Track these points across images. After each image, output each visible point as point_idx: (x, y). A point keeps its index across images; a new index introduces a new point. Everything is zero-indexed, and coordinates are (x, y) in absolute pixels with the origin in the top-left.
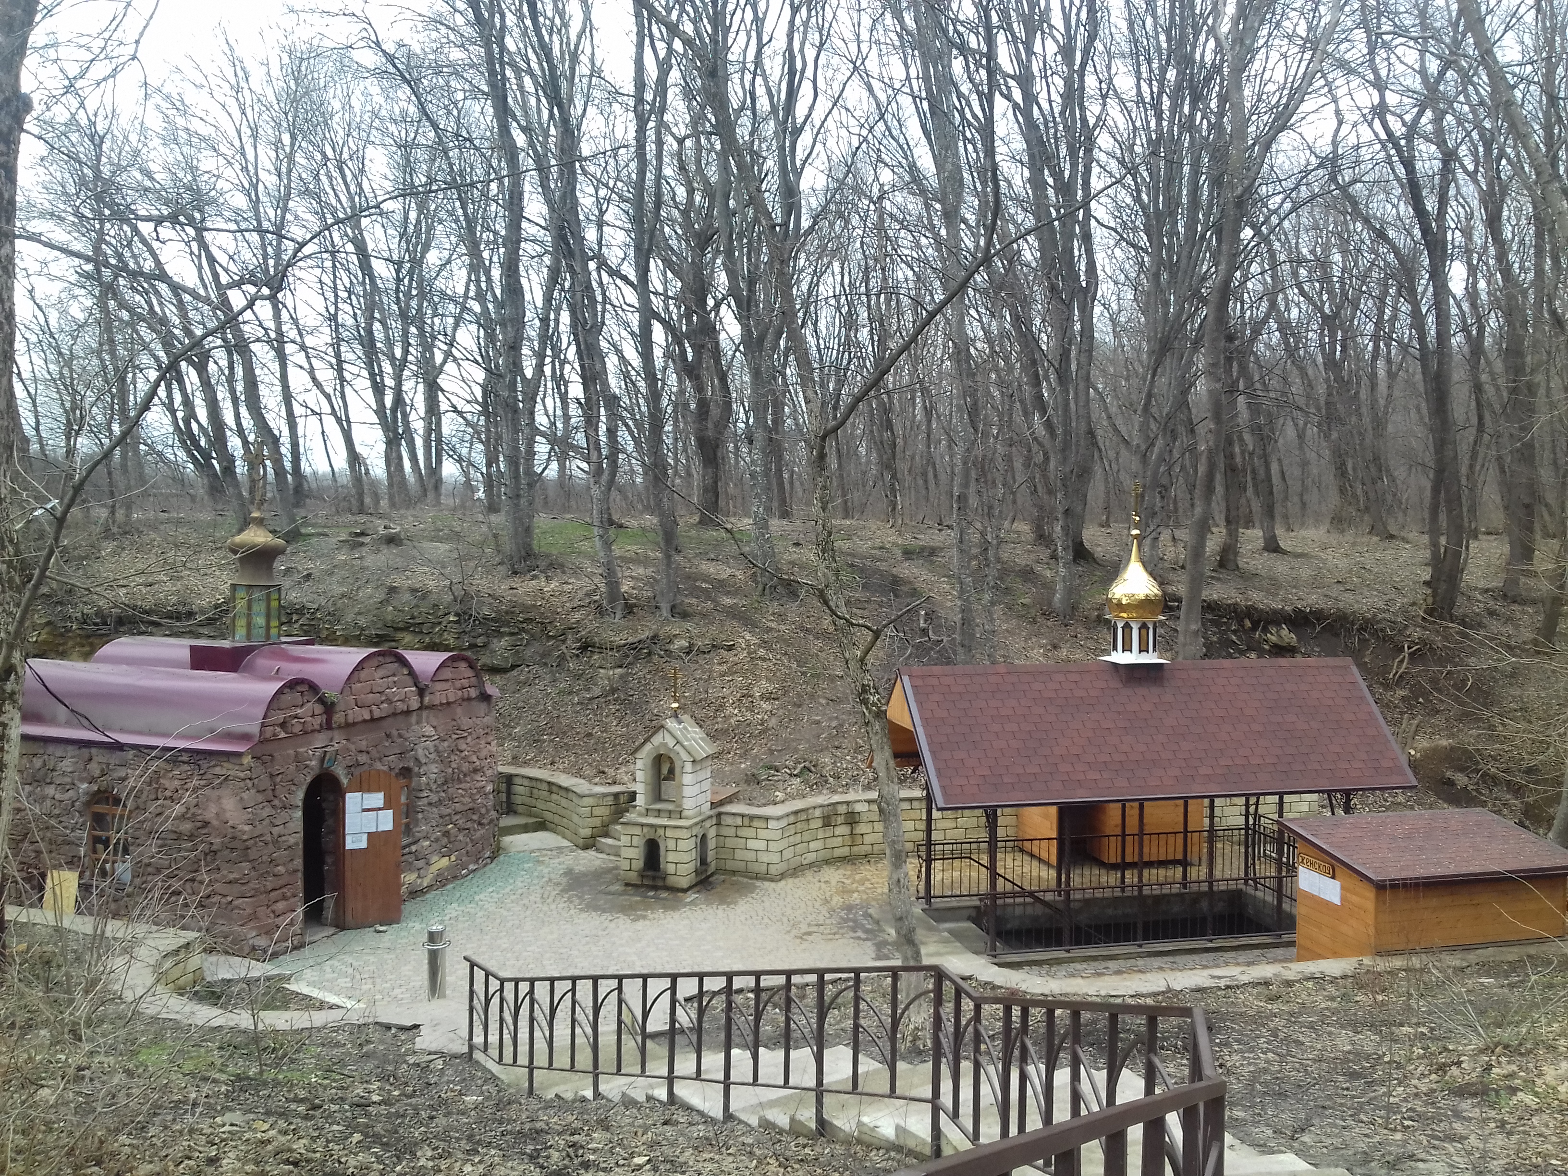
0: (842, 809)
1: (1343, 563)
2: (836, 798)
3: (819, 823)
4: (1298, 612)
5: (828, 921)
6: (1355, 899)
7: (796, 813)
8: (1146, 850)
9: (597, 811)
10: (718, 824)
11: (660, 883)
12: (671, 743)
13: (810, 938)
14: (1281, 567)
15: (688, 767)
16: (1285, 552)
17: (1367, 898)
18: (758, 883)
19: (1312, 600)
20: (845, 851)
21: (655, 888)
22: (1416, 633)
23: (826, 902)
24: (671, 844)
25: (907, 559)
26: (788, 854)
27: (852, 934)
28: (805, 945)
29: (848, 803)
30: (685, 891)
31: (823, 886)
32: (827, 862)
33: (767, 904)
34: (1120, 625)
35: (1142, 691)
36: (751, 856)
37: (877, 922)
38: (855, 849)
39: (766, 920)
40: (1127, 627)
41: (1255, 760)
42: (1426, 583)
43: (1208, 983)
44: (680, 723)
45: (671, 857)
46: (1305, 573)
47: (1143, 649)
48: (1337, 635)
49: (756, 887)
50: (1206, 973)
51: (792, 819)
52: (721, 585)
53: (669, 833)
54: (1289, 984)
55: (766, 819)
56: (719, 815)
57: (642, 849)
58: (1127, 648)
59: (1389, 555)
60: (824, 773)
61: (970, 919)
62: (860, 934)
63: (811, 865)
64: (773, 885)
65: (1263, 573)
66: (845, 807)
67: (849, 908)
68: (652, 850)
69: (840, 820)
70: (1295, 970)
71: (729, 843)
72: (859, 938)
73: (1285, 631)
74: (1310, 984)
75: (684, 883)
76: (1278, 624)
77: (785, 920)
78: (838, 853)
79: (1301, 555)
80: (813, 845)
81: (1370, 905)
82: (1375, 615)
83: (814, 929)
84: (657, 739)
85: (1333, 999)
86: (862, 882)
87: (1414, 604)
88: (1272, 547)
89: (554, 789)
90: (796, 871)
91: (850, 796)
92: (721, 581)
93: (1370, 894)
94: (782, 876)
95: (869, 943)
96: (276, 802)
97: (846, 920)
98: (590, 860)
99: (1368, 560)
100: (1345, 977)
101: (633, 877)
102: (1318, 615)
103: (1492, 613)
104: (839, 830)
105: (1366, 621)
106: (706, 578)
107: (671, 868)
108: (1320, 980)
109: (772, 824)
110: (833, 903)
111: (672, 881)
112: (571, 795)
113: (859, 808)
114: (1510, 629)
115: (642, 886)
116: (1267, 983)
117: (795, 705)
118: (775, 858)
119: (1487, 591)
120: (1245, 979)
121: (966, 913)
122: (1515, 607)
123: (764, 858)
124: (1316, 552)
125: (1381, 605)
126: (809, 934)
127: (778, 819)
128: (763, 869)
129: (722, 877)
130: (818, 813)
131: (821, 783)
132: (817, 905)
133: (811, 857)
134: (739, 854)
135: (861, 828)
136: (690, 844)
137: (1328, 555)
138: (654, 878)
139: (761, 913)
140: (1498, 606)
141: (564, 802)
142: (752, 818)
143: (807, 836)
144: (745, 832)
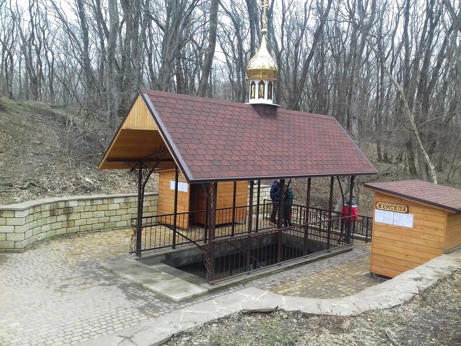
0: (62, 205)
2: (56, 199)
3: (48, 214)
5: (74, 275)
6: (427, 223)
7: (34, 207)
13: (68, 290)
17: (439, 222)
18: (8, 255)
20: (64, 231)
23: (65, 263)
26: (29, 234)
27: (97, 282)
29: (65, 201)
31: (57, 252)
32: (53, 238)
33: (21, 268)
34: (257, 83)
37: (111, 271)
38: (70, 229)
39: (25, 281)
49: (8, 258)
51: (31, 211)
55: (14, 211)
60: (45, 187)
61: (163, 261)
62: (103, 281)
63: (42, 241)
64: (20, 255)
66: (64, 203)
67: (84, 264)
69: (60, 212)
72: (103, 285)
77: (40, 278)
78: (59, 232)
80: (44, 228)
81: (441, 225)
83: (67, 282)
86: (82, 247)
90: (34, 246)
91: (65, 198)
93: (442, 219)
94: (25, 249)
95: (115, 287)
97: (87, 273)
104: (60, 218)
109: (17, 214)
110: (70, 263)
113: (72, 204)
117: (14, 155)
118: (21, 237)
121: (160, 258)
123: (12, 238)
126: (65, 286)
127: (23, 210)
128: (11, 245)
130: (47, 207)
131: (44, 192)
132: (59, 265)
133: (43, 236)
135: (73, 217)
139: (19, 276)
143: (40, 222)
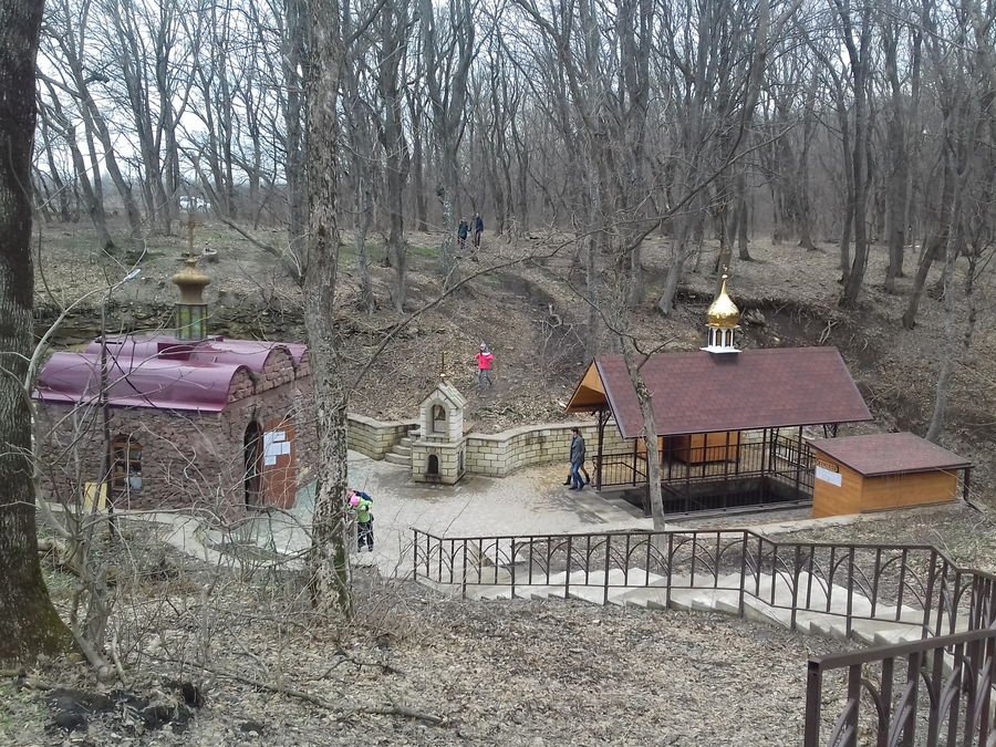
0: (536, 434)
1: (788, 268)
2: (532, 428)
3: (523, 443)
4: (765, 301)
5: (544, 501)
6: (850, 484)
7: (512, 438)
8: (707, 455)
9: (386, 437)
10: (467, 445)
11: (438, 481)
12: (443, 398)
13: (539, 511)
14: (752, 271)
15: (453, 412)
16: (752, 260)
17: (857, 483)
18: (492, 479)
19: (774, 293)
20: (537, 459)
21: (435, 483)
22: (835, 314)
23: (538, 490)
24: (445, 458)
25: (528, 267)
26: (509, 462)
27: (561, 508)
28: (538, 515)
29: (539, 430)
30: (453, 485)
31: (531, 480)
32: (528, 466)
33: (504, 491)
34: (715, 331)
35: (726, 368)
36: (487, 463)
38: (543, 457)
39: (509, 501)
40: (719, 331)
41: (788, 407)
42: (840, 282)
43: (781, 530)
44: (446, 385)
45: (445, 465)
46: (767, 275)
47: (727, 344)
48: (789, 316)
49: (493, 482)
50: (778, 525)
51: (511, 441)
52: (424, 288)
53: (444, 451)
54: (821, 529)
55: (497, 442)
56: (468, 439)
57: (427, 461)
58: (719, 343)
59: (813, 262)
60: (520, 413)
61: (621, 497)
62: (565, 508)
63: (519, 468)
64: (502, 480)
65: (741, 274)
67: (552, 493)
68: (433, 462)
69: (535, 441)
70: (823, 522)
71: (474, 456)
72: (565, 510)
73: (758, 314)
74: (832, 529)
75: (453, 480)
76: (754, 309)
77: (519, 500)
78: (533, 460)
79: (761, 263)
80: (521, 456)
81: (859, 487)
82: (811, 303)
83: (539, 505)
84: (434, 396)
85: (848, 537)
86: (552, 477)
87: (833, 296)
88: (745, 257)
89: (353, 423)
90: (513, 472)
91: (539, 427)
92: (424, 286)
93: (859, 480)
94: (506, 475)
95: (573, 513)
96: (232, 439)
97: (554, 500)
98: (384, 467)
99: (803, 265)
100: (849, 525)
101: (421, 477)
102: (778, 303)
103: (878, 300)
104: (534, 447)
105: (805, 306)
106: (415, 284)
107: (445, 472)
108: (837, 527)
109: (500, 445)
110: (542, 490)
111: (445, 479)
112: (366, 428)
113: (546, 433)
114: (888, 311)
115: (427, 482)
116: (811, 530)
118: (503, 464)
119: (875, 286)
120: (799, 528)
121: (620, 494)
122: (891, 297)
123: (496, 464)
124: (770, 259)
125: (814, 296)
126: (538, 508)
127: (503, 441)
128: (495, 471)
129: (470, 476)
130: (523, 437)
131: (520, 419)
132: (533, 491)
133: (520, 463)
134: (480, 463)
135: (546, 446)
136: (456, 457)
137: (778, 262)
138: (434, 478)
139: (503, 497)
140: (881, 296)
141: (361, 432)
142: (488, 441)
143: (518, 451)
144: (483, 450)
